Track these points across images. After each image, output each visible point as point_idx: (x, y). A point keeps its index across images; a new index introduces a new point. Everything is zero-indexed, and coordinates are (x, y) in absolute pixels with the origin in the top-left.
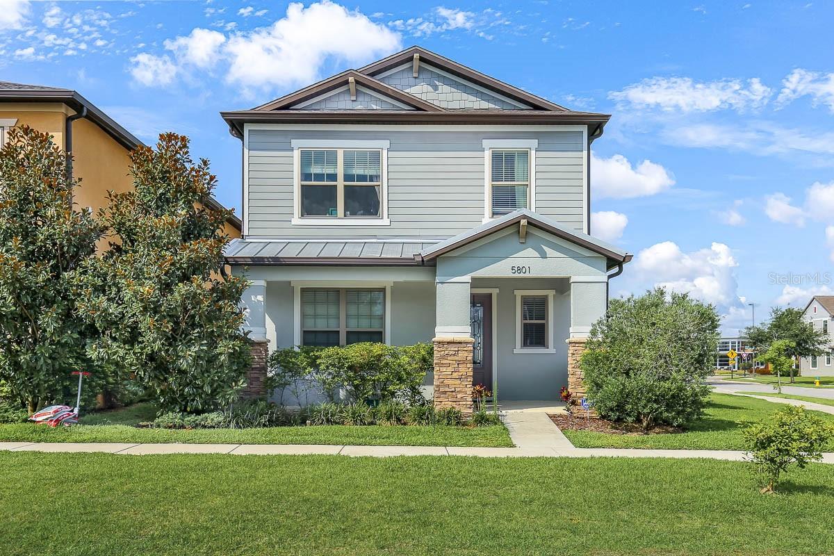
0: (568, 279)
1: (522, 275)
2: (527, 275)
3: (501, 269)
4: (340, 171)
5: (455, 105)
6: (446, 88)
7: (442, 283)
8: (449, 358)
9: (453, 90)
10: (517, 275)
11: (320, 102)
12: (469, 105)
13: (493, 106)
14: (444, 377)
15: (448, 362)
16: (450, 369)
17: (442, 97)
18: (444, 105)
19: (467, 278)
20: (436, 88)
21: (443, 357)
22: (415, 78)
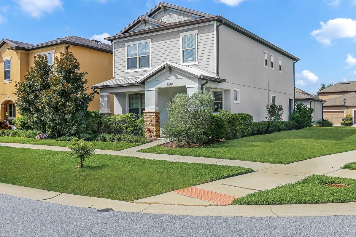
0: (186, 86)
1: (170, 86)
2: (172, 86)
3: (163, 84)
4: (137, 52)
5: (177, 21)
6: (174, 15)
7: (147, 91)
8: (149, 118)
9: (176, 15)
10: (169, 86)
11: (136, 28)
12: (181, 20)
13: (188, 19)
14: (147, 125)
15: (148, 120)
16: (149, 122)
17: (173, 19)
18: (168, 22)
19: (154, 89)
20: (170, 15)
21: (147, 118)
22: (164, 13)
